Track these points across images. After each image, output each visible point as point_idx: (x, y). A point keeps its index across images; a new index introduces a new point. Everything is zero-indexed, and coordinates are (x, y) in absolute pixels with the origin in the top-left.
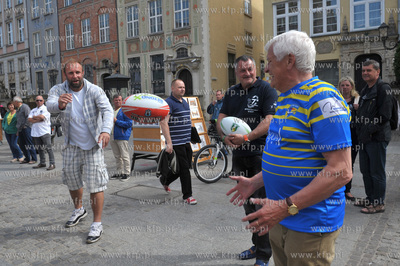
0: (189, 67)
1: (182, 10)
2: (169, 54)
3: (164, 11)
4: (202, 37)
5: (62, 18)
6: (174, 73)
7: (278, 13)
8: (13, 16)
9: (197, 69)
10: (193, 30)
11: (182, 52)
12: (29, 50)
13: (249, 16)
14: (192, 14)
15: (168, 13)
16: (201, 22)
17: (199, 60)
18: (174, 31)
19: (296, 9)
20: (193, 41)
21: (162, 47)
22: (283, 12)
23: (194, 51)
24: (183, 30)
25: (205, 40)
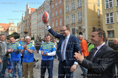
0: (82, 32)
1: (80, 17)
2: (77, 28)
3: (75, 17)
4: (85, 23)
5: (51, 20)
6: (77, 33)
7: (107, 16)
8: (39, 21)
9: (84, 32)
10: (83, 22)
11: (80, 28)
12: (44, 28)
13: (99, 17)
14: (83, 18)
15: (76, 18)
16: (85, 20)
17: (85, 30)
18: (78, 22)
19: (112, 15)
20: (83, 25)
21: (75, 26)
22: (109, 16)
23: (83, 27)
24: (80, 22)
25: (86, 24)
